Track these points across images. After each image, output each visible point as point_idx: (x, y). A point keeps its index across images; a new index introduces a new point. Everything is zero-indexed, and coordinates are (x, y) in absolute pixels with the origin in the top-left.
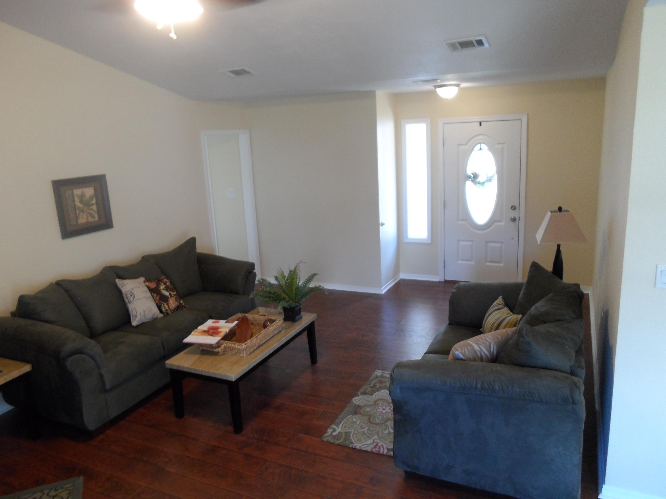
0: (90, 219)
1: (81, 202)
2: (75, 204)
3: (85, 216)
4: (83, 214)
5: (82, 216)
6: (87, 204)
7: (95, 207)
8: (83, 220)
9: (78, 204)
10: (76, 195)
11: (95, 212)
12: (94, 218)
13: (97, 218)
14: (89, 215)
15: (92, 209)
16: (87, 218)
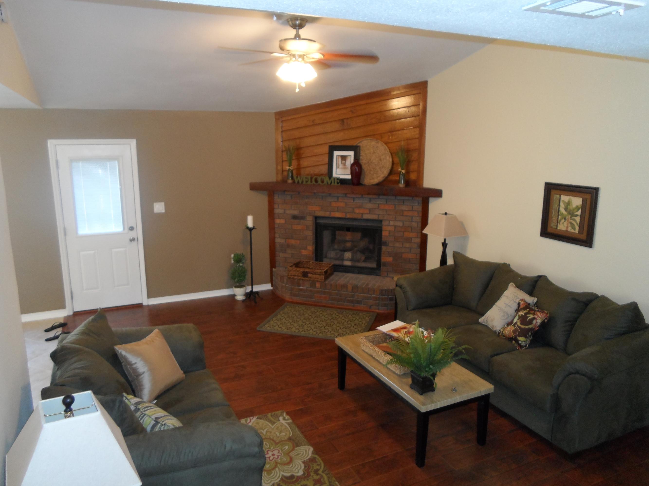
0: (570, 229)
1: (566, 209)
2: (559, 208)
3: (565, 224)
4: (564, 221)
5: (563, 223)
6: (572, 214)
7: (578, 219)
8: (563, 227)
9: (562, 210)
10: (563, 201)
11: (577, 224)
12: (575, 230)
13: (577, 231)
14: (569, 225)
15: (574, 220)
16: (567, 227)
